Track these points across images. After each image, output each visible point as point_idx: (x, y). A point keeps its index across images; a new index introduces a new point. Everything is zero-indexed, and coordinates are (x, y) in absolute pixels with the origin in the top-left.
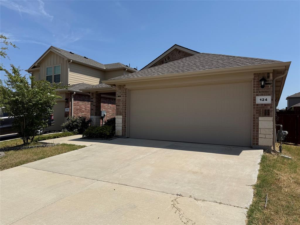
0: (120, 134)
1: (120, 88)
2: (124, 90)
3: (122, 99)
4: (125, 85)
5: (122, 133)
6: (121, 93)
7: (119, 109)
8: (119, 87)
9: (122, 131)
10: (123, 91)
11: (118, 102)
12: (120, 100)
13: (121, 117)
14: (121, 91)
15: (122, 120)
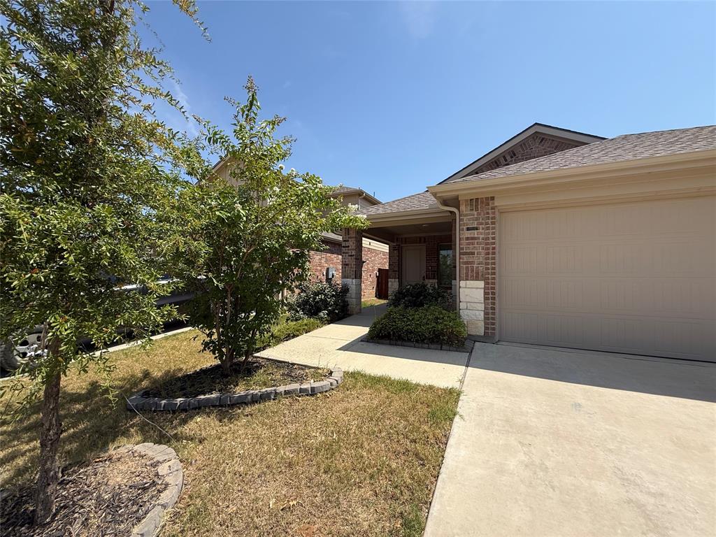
0: (480, 330)
1: (476, 206)
2: (490, 211)
3: (481, 236)
4: (493, 198)
5: (486, 328)
6: (477, 219)
7: (472, 263)
8: (471, 205)
9: (485, 323)
10: (488, 213)
11: (468, 244)
12: (473, 238)
13: (481, 284)
14: (478, 214)
15: (485, 293)
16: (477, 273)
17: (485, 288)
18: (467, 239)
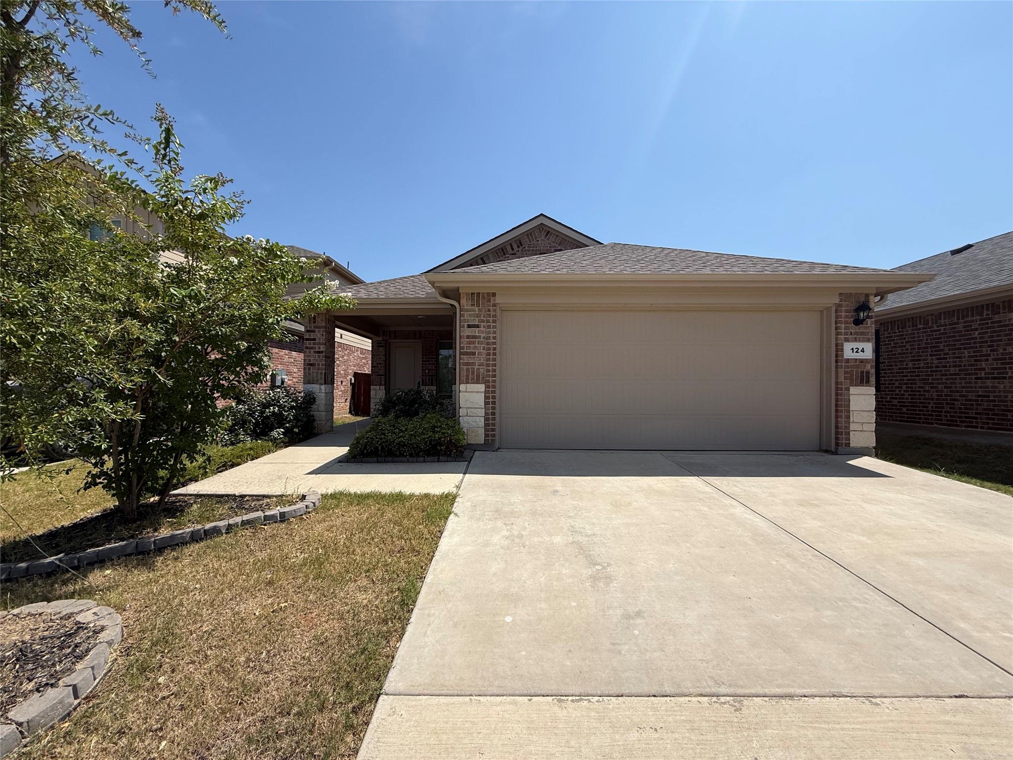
0: (479, 437)
3: (482, 335)
4: (494, 295)
5: (486, 436)
6: (478, 316)
7: (473, 364)
8: (473, 300)
9: (486, 430)
10: (489, 310)
11: (469, 343)
12: (474, 337)
13: (481, 387)
14: (480, 310)
15: (486, 397)
16: (478, 376)
17: (486, 392)
18: (468, 337)
